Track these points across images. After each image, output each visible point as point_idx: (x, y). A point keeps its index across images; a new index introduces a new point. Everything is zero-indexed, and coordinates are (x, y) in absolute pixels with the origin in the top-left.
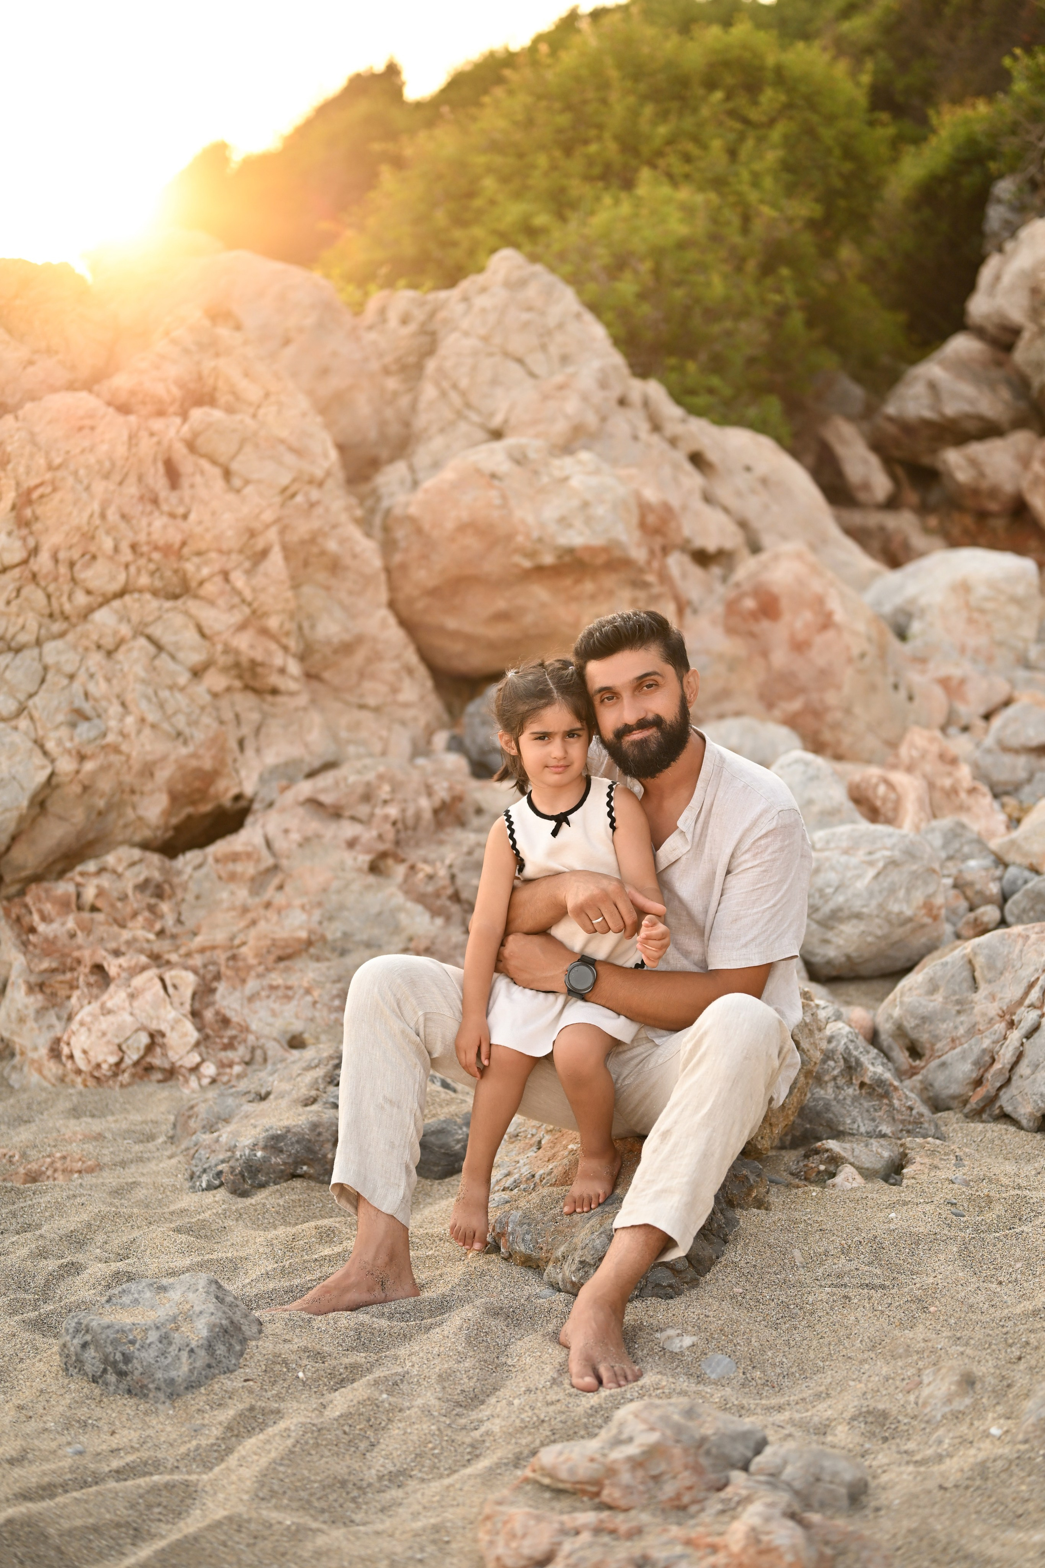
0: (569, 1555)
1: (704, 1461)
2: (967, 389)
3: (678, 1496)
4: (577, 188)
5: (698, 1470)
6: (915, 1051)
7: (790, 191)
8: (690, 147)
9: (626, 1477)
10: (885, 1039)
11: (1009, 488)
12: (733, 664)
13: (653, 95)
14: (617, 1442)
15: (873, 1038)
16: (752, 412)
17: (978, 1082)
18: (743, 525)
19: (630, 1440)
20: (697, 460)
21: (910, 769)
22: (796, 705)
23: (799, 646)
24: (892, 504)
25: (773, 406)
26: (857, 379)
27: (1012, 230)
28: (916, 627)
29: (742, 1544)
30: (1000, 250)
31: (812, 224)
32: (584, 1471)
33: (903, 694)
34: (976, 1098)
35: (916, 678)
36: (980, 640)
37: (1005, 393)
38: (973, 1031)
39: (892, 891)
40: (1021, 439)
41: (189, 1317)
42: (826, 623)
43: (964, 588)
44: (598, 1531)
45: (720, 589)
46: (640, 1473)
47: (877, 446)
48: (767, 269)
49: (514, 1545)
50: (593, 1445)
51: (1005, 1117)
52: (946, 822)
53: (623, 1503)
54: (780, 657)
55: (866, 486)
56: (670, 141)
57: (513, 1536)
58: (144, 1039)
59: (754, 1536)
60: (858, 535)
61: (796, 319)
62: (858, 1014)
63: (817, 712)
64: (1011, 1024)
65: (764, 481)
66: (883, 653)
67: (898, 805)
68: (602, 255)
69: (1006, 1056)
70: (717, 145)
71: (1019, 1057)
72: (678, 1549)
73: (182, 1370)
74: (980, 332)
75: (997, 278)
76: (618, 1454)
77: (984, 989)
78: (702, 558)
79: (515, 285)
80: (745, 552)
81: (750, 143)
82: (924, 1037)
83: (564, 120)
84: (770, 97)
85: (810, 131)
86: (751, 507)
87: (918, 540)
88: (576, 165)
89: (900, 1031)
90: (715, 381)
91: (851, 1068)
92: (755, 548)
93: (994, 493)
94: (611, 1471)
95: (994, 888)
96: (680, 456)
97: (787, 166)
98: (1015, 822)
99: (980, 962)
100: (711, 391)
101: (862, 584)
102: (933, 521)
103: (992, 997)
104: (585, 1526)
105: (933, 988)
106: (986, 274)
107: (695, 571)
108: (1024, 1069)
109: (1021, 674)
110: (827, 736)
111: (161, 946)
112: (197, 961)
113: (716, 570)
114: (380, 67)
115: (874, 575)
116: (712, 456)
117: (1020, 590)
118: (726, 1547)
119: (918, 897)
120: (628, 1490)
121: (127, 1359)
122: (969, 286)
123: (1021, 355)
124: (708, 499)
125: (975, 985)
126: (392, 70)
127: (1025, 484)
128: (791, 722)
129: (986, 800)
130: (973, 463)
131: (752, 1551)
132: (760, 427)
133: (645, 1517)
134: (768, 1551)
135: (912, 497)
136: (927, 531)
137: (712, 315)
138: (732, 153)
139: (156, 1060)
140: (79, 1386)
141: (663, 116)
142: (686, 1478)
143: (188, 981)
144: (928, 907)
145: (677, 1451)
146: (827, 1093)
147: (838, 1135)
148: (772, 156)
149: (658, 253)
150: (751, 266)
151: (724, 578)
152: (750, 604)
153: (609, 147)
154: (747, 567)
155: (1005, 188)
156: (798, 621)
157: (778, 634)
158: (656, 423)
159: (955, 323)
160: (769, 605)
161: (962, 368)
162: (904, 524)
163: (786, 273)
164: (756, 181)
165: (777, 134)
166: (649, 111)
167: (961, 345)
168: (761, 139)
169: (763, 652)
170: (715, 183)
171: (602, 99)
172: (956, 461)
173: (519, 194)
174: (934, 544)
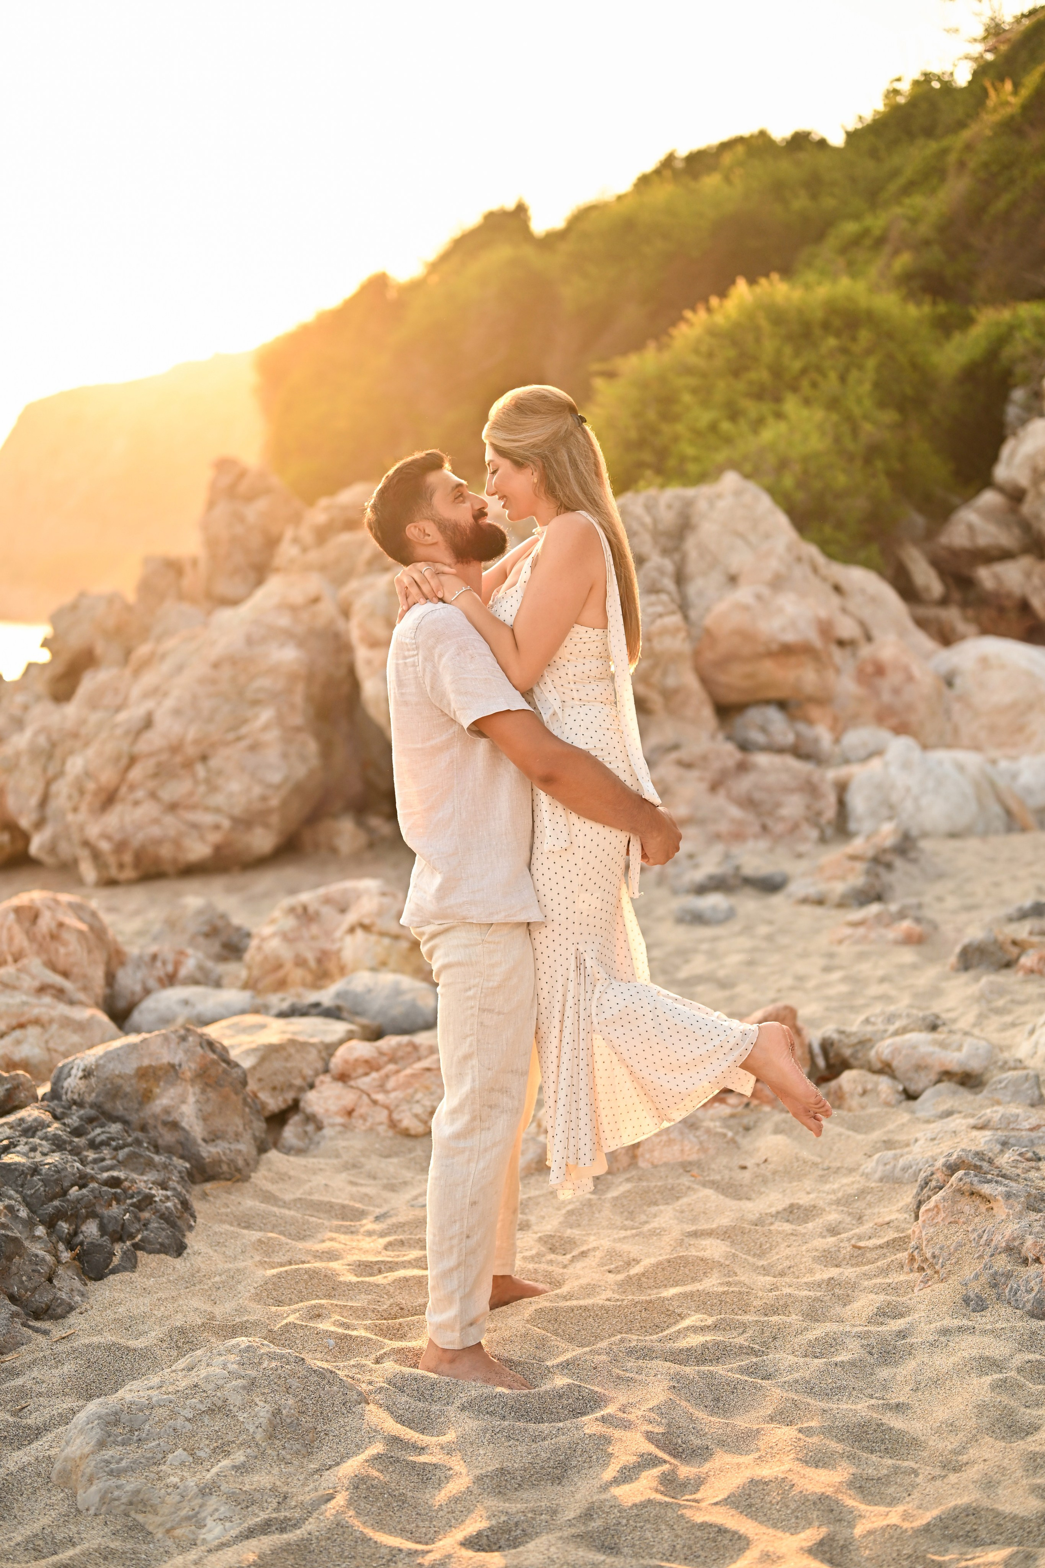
2: (993, 528)
4: (745, 403)
7: (882, 405)
8: (817, 377)
11: (1019, 592)
12: (862, 700)
13: (789, 338)
16: (862, 555)
18: (862, 624)
20: (837, 589)
22: (894, 721)
23: (896, 691)
24: (944, 602)
25: (874, 550)
26: (920, 510)
27: (1023, 422)
28: (958, 681)
37: (1017, 531)
40: (1026, 562)
41: (719, 904)
42: (910, 678)
43: (984, 659)
45: (853, 661)
47: (936, 563)
48: (868, 460)
54: (886, 697)
55: (928, 589)
56: (804, 371)
60: (921, 623)
61: (886, 490)
65: (874, 599)
66: (938, 695)
68: (771, 460)
70: (833, 376)
74: (1001, 489)
75: (1013, 454)
78: (841, 643)
80: (864, 640)
81: (855, 372)
84: (865, 336)
85: (891, 357)
86: (866, 613)
87: (961, 627)
88: (741, 386)
90: (841, 536)
92: (869, 638)
93: (1009, 595)
96: (827, 589)
97: (877, 385)
100: (840, 542)
101: (928, 656)
102: (970, 613)
106: (1006, 451)
107: (841, 653)
113: (850, 650)
114: (510, 206)
116: (844, 584)
121: (702, 915)
122: (994, 458)
123: (1027, 508)
124: (844, 610)
126: (521, 210)
127: (1028, 590)
130: (997, 577)
132: (867, 564)
135: (956, 595)
136: (966, 619)
137: (838, 496)
138: (843, 379)
140: (683, 926)
141: (797, 354)
148: (867, 387)
149: (806, 459)
150: (859, 462)
151: (854, 655)
152: (870, 669)
153: (762, 375)
154: (865, 651)
155: (1018, 395)
156: (894, 678)
157: (885, 685)
158: (815, 570)
159: (986, 481)
160: (880, 670)
161: (988, 514)
162: (952, 615)
163: (879, 464)
164: (859, 400)
165: (871, 363)
166: (788, 350)
167: (989, 498)
168: (861, 368)
169: (876, 693)
170: (833, 404)
171: (758, 340)
172: (985, 575)
173: (705, 403)
174: (971, 629)
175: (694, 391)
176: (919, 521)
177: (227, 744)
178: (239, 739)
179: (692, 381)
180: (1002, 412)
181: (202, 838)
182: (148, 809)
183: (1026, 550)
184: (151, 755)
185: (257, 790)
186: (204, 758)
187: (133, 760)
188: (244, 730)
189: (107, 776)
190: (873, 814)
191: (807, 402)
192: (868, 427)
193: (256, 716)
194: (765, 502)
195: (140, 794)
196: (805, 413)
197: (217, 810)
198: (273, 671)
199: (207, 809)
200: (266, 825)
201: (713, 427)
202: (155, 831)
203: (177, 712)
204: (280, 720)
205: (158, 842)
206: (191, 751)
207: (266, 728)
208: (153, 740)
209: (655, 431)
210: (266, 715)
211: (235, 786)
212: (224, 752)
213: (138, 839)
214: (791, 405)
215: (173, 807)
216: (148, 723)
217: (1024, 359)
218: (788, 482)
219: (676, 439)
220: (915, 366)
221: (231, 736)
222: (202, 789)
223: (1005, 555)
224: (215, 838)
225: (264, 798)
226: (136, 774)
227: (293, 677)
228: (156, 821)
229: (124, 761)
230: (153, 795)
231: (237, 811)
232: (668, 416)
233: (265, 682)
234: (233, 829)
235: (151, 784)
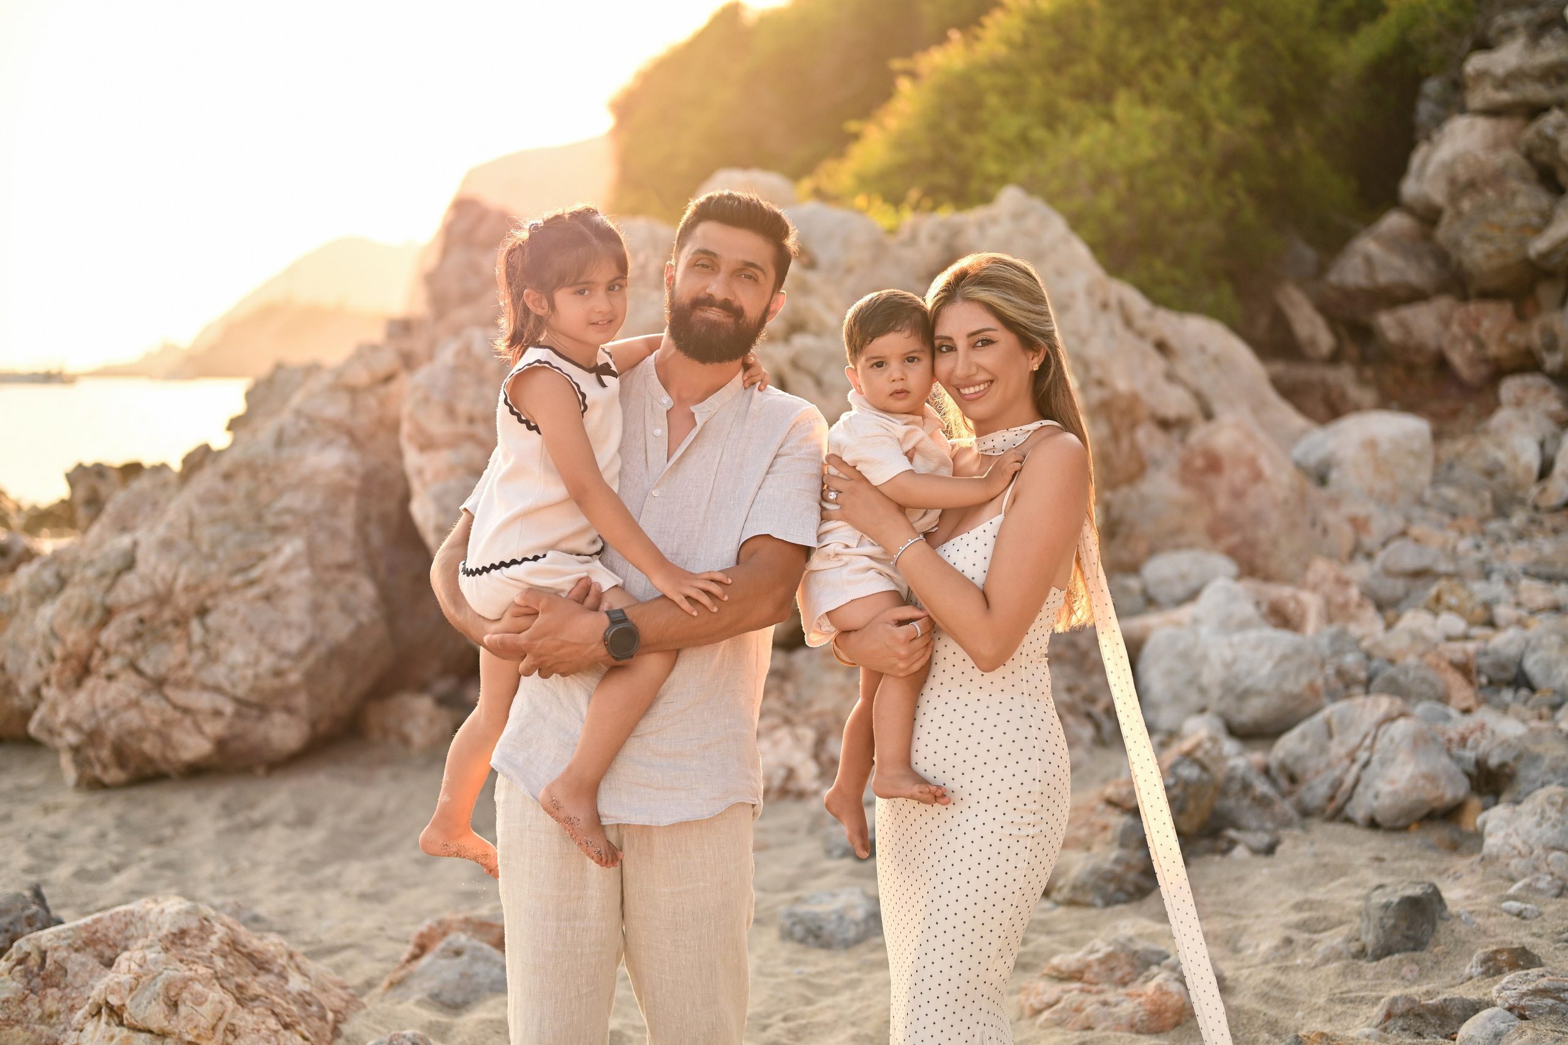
0: (1067, 1000)
1: (1137, 962)
2: (1397, 262)
3: (1123, 978)
4: (1066, 104)
5: (1133, 965)
6: (1293, 779)
7: (1246, 101)
8: (1162, 68)
9: (1096, 968)
10: (1274, 771)
11: (1432, 344)
12: (1186, 508)
13: (1129, 21)
14: (1091, 952)
15: (1266, 771)
17: (1332, 798)
18: (1198, 396)
19: (1097, 951)
20: (1162, 347)
21: (1314, 588)
22: (1234, 539)
23: (1238, 495)
24: (1335, 358)
25: (1226, 293)
26: (1310, 241)
27: (1439, 122)
28: (1334, 475)
29: (1153, 990)
30: (1428, 138)
31: (1262, 130)
32: (1074, 966)
33: (1318, 530)
34: (1331, 808)
35: (1330, 517)
36: (1383, 485)
37: (1430, 264)
38: (1329, 766)
39: (1285, 676)
40: (1443, 304)
41: (853, 907)
42: (1257, 476)
43: (1371, 445)
44: (1082, 991)
45: (1178, 450)
46: (1103, 967)
47: (1324, 308)
48: (1222, 173)
49: (1039, 997)
50: (1079, 954)
51: (1349, 820)
52: (1334, 629)
53: (1095, 980)
54: (1223, 503)
55: (1313, 342)
56: (1144, 62)
57: (1038, 994)
58: (782, 773)
59: (1159, 987)
60: (1290, 392)
61: (1249, 214)
62: (1257, 757)
63: (1251, 544)
64: (1353, 761)
65: (1216, 360)
66: (1303, 498)
67: (1303, 616)
68: (1086, 173)
69: (1349, 780)
70: (1182, 65)
71: (1357, 781)
72: (1122, 998)
73: (851, 933)
74: (1410, 210)
75: (1425, 163)
76: (1092, 957)
77: (1337, 739)
78: (1165, 424)
79: (1018, 216)
80: (1199, 419)
81: (1211, 60)
82: (1298, 770)
83: (1053, 43)
85: (1262, 42)
86: (1205, 381)
87: (1355, 392)
88: (1064, 83)
89: (1283, 767)
90: (1179, 274)
91: (1246, 787)
92: (1208, 415)
93: (1420, 349)
94: (1088, 966)
95: (1362, 675)
96: (1148, 348)
97: (1242, 78)
98: (1389, 626)
99: (1334, 721)
100: (1175, 282)
101: (1290, 442)
102: (1369, 373)
103: (1342, 743)
104: (1075, 989)
105: (1303, 737)
106: (1416, 160)
107: (1159, 435)
108: (1360, 788)
109: (1417, 512)
110: (1259, 562)
111: (789, 713)
112: (815, 721)
113: (1176, 434)
115: (1303, 432)
116: (1174, 341)
117: (1416, 446)
118: (1145, 994)
119: (1304, 680)
120: (1097, 974)
121: (820, 928)
122: (1400, 169)
123: (1442, 233)
124: (1171, 377)
125: (1330, 735)
127: (1445, 342)
128: (1231, 553)
129: (1370, 612)
130: (1403, 325)
131: (1158, 993)
133: (1106, 986)
134: (1166, 993)
135: (1352, 350)
136: (1362, 381)
137: (1176, 220)
138: (1195, 70)
139: (792, 786)
140: (791, 946)
141: (1137, 40)
142: (1127, 969)
143: (809, 735)
144: (1311, 686)
145: (1123, 955)
146: (1231, 803)
147: (1238, 828)
148: (1225, 79)
149: (1131, 172)
150: (1209, 175)
151: (1183, 440)
152: (1199, 462)
153: (1092, 68)
154: (1199, 433)
155: (1432, 86)
156: (1236, 475)
157: (1221, 485)
158: (1128, 322)
159: (1391, 200)
160: (1214, 464)
161: (1393, 243)
162: (1344, 377)
163: (1237, 177)
164: (1214, 96)
165: (1233, 50)
166: (1125, 35)
167: (1394, 221)
168: (1220, 56)
169: (1211, 499)
170: (1181, 101)
171: (1087, 26)
172: (1387, 322)
173: (1017, 109)
174: (1368, 396)
175: (1004, 93)
176: (1309, 254)
177: (230, 590)
178: (251, 583)
179: (1003, 80)
180: (1412, 109)
181: (200, 731)
182: (126, 686)
183: (1442, 289)
184: (133, 606)
185: (268, 661)
186: (202, 612)
187: (109, 613)
188: (255, 573)
189: (75, 637)
190: (1177, 698)
191: (1146, 100)
192: (1221, 128)
193: (277, 550)
194: (1058, 226)
195: (115, 663)
196: (1139, 112)
197: (217, 689)
198: (306, 482)
199: (205, 687)
200: (290, 710)
201: (1024, 139)
202: (133, 718)
203: (167, 545)
204: (312, 553)
205: (139, 734)
206: (182, 600)
207: (286, 569)
208: (133, 586)
209: (955, 146)
210: (291, 547)
211: (237, 655)
212: (227, 603)
213: (112, 729)
214: (1123, 105)
215: (159, 684)
216: (129, 563)
217: (1438, 38)
218: (1106, 202)
219: (979, 154)
220: (1297, 56)
221: (238, 580)
222: (198, 656)
223: (1415, 296)
224: (215, 728)
225: (278, 673)
226: (109, 636)
227: (337, 492)
228: (135, 704)
229: (97, 615)
230: (133, 666)
231: (241, 691)
232: (970, 126)
233: (293, 500)
234: (238, 714)
235: (128, 649)
